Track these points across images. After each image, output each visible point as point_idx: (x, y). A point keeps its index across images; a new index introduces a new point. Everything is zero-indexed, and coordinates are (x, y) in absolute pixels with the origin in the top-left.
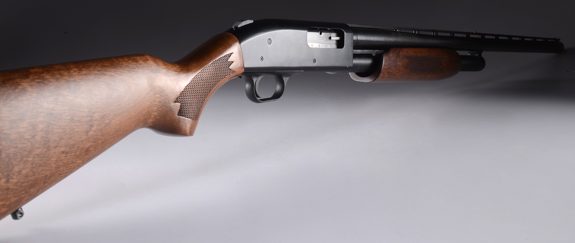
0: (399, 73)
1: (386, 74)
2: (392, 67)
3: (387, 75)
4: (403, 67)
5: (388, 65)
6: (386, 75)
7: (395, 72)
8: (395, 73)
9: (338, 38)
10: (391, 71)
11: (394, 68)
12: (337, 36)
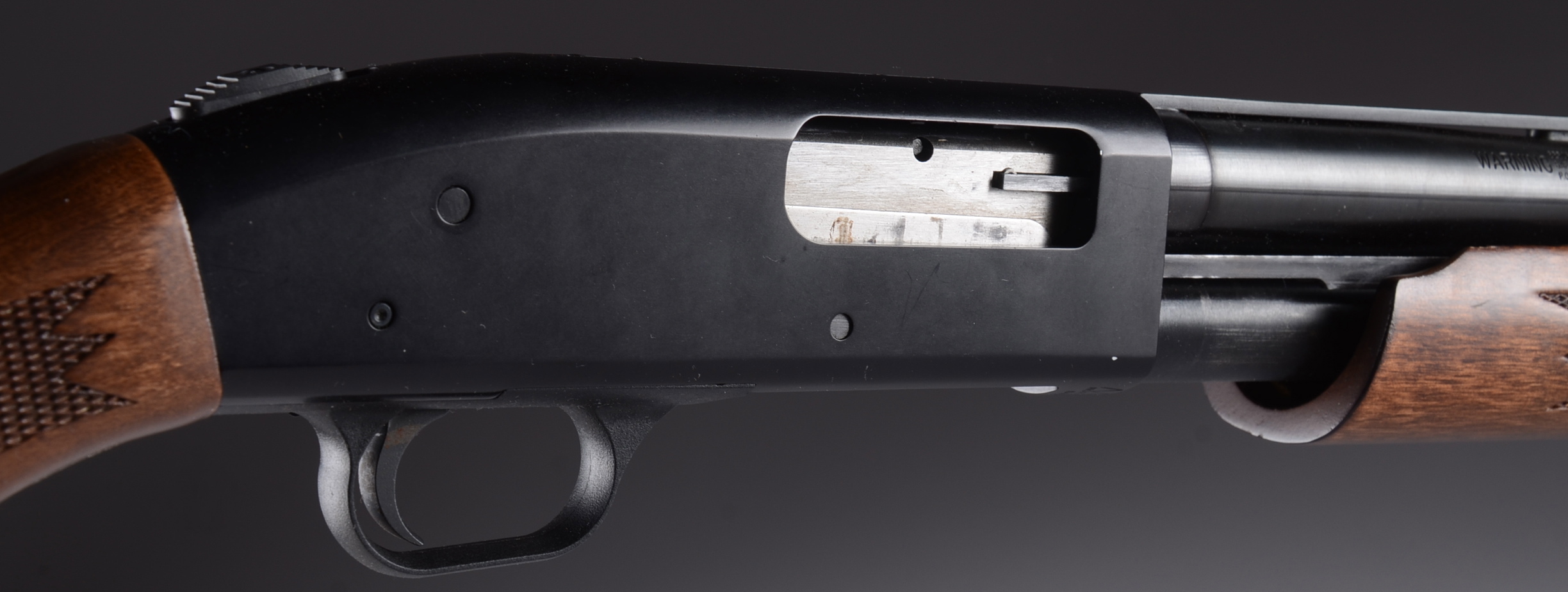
0: (1511, 400)
1: (1407, 402)
2: (1459, 366)
3: (1415, 409)
4: (1540, 363)
5: (1420, 350)
6: (1407, 407)
7: (1481, 394)
8: (1481, 400)
9: (1060, 184)
10: (1447, 387)
11: (1467, 371)
12: (1057, 170)
